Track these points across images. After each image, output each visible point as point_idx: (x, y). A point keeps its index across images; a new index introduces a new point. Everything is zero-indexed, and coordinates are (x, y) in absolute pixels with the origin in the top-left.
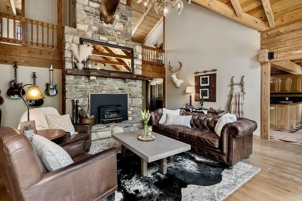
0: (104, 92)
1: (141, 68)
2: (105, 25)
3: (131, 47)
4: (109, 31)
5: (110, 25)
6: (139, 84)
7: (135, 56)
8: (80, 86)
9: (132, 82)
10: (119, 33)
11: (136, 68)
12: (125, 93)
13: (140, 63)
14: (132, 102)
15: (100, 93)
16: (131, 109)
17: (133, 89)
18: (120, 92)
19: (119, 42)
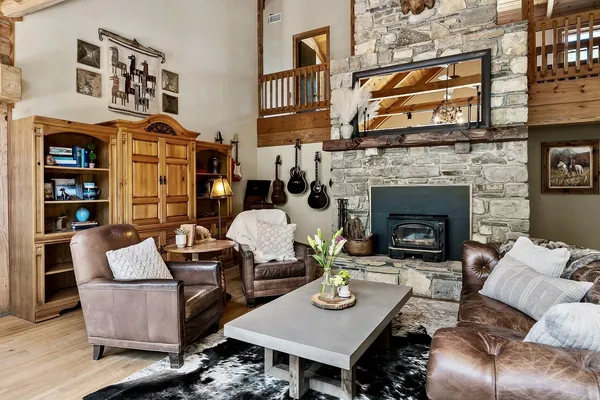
0: (401, 183)
1: (524, 99)
2: (413, 18)
3: (484, 47)
4: (424, 29)
5: (427, 13)
6: (517, 154)
7: (496, 69)
8: (353, 171)
9: (492, 151)
10: (453, 21)
11: (505, 106)
12: (462, 184)
13: (520, 84)
14: (487, 210)
15: (392, 184)
16: (485, 230)
17: (488, 170)
18: (448, 182)
19: (443, 46)
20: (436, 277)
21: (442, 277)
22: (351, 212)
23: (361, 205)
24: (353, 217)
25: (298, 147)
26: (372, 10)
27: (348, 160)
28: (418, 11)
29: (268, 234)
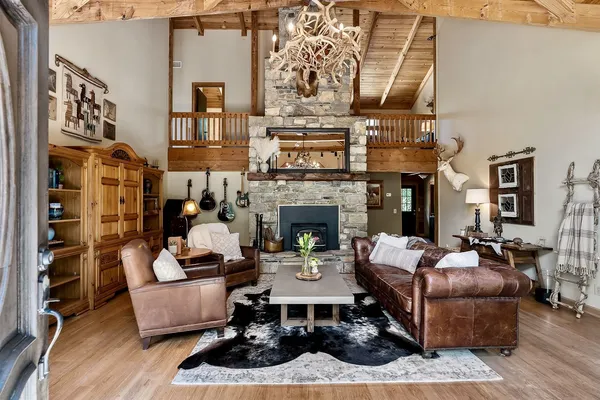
0: (299, 204)
1: (365, 158)
2: (304, 100)
3: (346, 127)
4: (311, 108)
5: (312, 98)
6: (361, 187)
7: (352, 141)
8: (266, 195)
9: (349, 186)
10: (327, 107)
11: (356, 161)
12: (334, 204)
13: (363, 150)
14: (347, 220)
15: (293, 205)
16: (346, 231)
17: (349, 197)
18: (326, 203)
19: (324, 122)
20: (326, 260)
21: (330, 260)
22: (265, 223)
23: (271, 217)
24: (266, 227)
25: (208, 174)
26: (277, 88)
27: (262, 187)
28: (308, 96)
29: (222, 241)
